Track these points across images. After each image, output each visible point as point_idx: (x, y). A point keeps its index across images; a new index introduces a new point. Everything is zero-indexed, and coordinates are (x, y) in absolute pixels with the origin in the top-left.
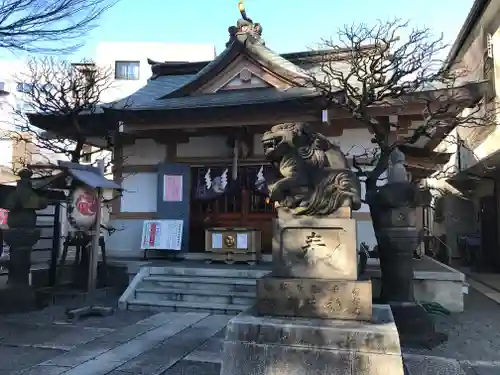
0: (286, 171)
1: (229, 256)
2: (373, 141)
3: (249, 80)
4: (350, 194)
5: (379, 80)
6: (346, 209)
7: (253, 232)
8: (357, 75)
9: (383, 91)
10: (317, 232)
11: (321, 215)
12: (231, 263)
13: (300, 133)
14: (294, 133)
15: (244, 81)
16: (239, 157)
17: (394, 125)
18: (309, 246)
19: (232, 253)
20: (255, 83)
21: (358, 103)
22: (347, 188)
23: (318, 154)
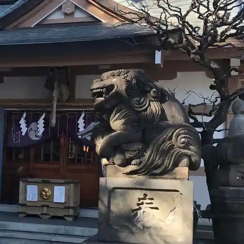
0: (117, 124)
1: (45, 210)
2: (212, 87)
3: (73, 13)
4: (189, 152)
5: (222, 18)
6: (183, 170)
7: (72, 185)
8: (198, 12)
9: (226, 31)
10: (150, 194)
11: (154, 176)
12: (47, 217)
13: (134, 81)
14: (128, 81)
15: (66, 14)
16: (58, 101)
17: (236, 70)
18: (140, 209)
19: (48, 206)
20: (79, 16)
21: (197, 44)
22: (186, 146)
23: (155, 107)
